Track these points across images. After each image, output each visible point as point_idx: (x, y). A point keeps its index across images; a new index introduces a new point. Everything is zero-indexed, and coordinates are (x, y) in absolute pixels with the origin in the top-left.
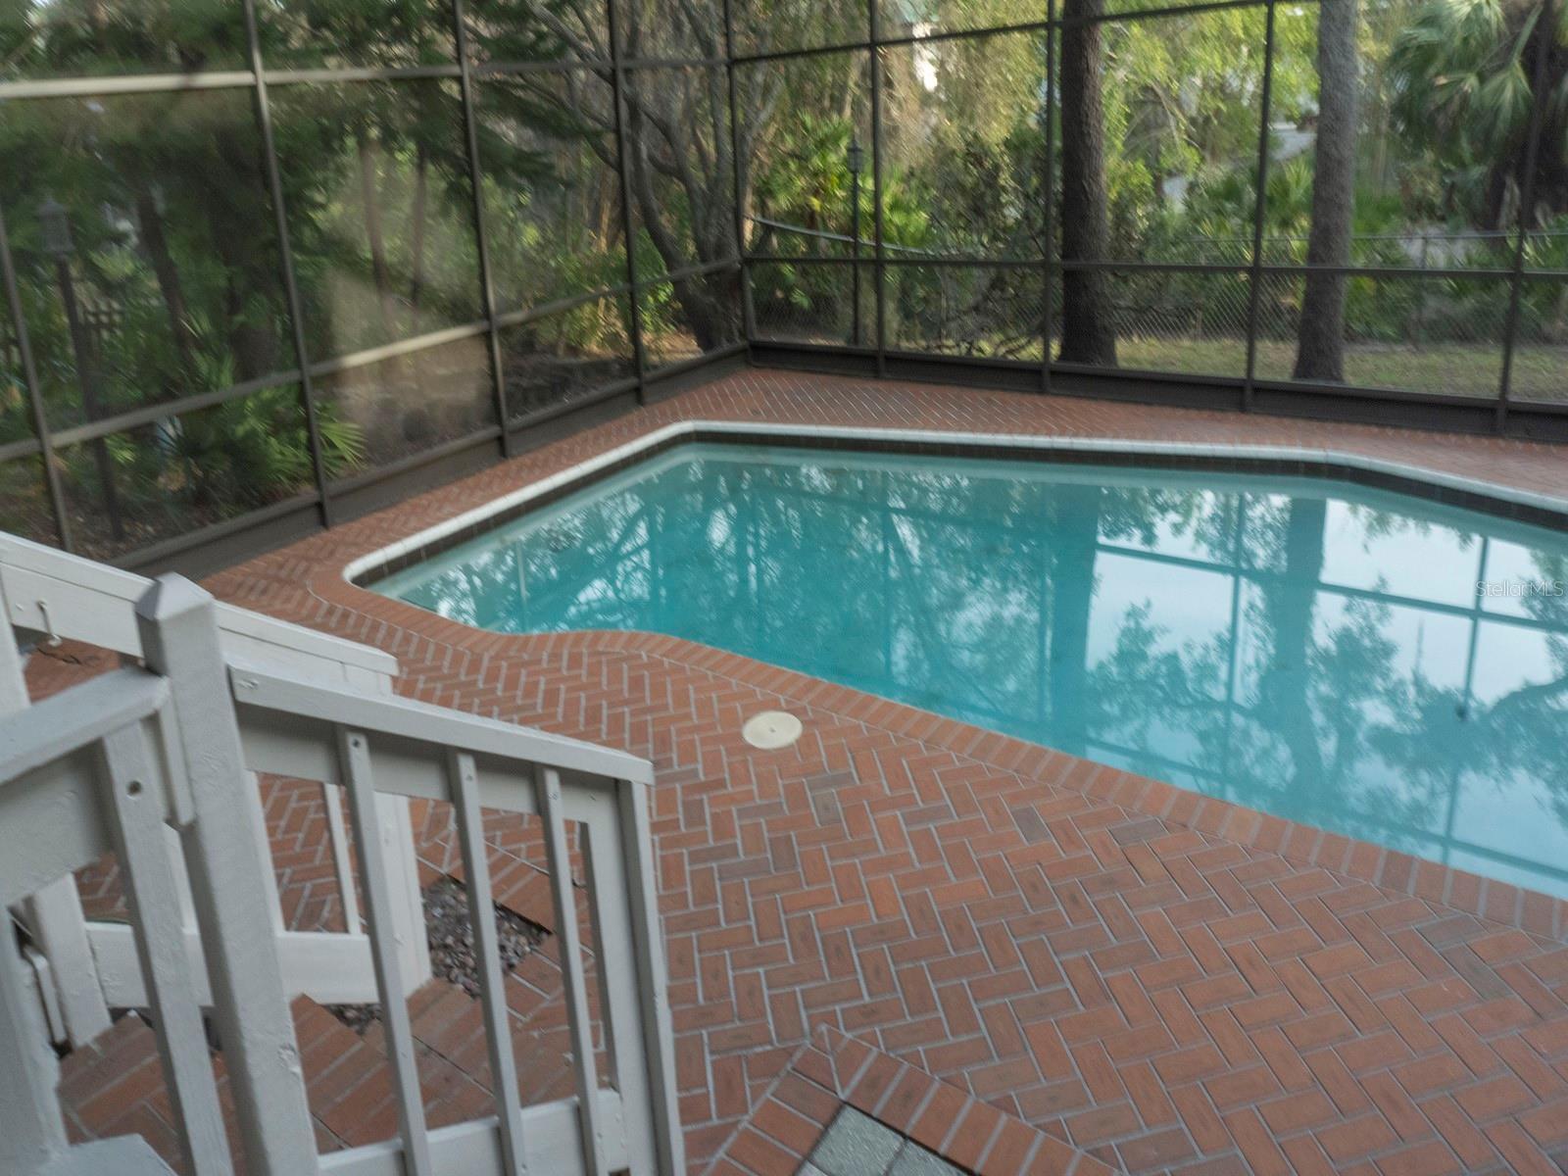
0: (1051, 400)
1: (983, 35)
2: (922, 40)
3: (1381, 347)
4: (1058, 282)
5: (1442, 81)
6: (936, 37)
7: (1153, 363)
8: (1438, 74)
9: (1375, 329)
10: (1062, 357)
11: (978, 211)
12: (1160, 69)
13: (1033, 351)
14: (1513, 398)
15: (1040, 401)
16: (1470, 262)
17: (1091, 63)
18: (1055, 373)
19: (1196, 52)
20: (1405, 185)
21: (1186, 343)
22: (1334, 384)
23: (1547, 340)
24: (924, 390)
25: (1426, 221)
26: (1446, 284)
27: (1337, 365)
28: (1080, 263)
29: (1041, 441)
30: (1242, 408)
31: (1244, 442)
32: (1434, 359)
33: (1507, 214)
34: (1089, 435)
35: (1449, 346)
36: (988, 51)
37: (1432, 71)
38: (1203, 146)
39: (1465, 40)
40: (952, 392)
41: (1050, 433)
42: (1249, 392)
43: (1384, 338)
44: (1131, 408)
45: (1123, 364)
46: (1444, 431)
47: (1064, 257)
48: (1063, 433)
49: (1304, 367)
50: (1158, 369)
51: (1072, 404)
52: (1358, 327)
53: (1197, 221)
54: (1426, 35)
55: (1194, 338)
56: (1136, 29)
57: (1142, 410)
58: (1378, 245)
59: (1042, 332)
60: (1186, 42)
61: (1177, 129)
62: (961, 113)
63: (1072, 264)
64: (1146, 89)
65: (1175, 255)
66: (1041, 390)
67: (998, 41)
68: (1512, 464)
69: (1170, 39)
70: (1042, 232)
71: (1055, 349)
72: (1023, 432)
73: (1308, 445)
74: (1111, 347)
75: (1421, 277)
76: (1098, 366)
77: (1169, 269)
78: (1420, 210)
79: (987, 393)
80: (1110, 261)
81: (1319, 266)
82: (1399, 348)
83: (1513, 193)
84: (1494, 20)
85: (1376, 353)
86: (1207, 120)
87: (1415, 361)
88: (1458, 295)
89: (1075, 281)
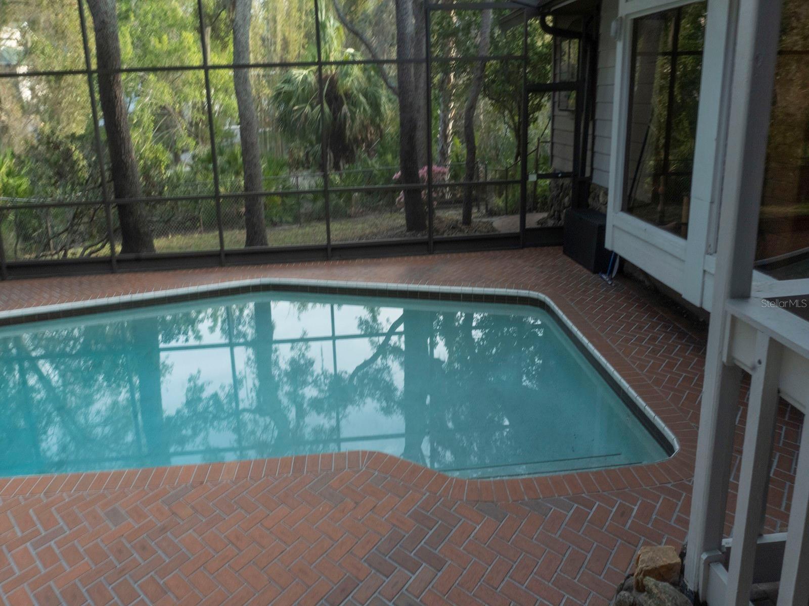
0: (118, 276)
1: (59, 75)
2: (24, 75)
3: (287, 227)
4: (114, 211)
5: (296, 108)
6: (30, 74)
7: (180, 248)
8: (294, 106)
9: (284, 220)
10: (122, 252)
11: (60, 174)
12: (167, 98)
13: (106, 251)
14: (333, 243)
15: (112, 277)
16: (317, 186)
17: (118, 92)
18: (119, 261)
19: (187, 90)
20: (291, 153)
21: (196, 235)
22: (264, 247)
23: (350, 216)
24: (36, 283)
25: (301, 169)
26: (311, 196)
27: (264, 237)
28: (125, 200)
29: (114, 300)
30: (221, 265)
31: (223, 281)
32: (308, 229)
33: (330, 164)
34: (142, 291)
35: (313, 224)
36: (63, 84)
37: (292, 103)
38: (196, 137)
39: (303, 90)
40: (55, 281)
41: (118, 294)
42: (223, 256)
43: (288, 223)
44: (164, 273)
45: (158, 251)
46: (309, 261)
47: (116, 197)
48: (126, 293)
49: (250, 240)
50: (182, 251)
51: (131, 276)
52: (276, 219)
53: (196, 173)
54: (286, 87)
55: (200, 232)
56: (152, 77)
57: (171, 273)
58: (280, 181)
59: (109, 239)
60: (181, 84)
61: (182, 129)
62: (51, 118)
63: (122, 201)
64: (163, 108)
65: (179, 192)
66: (112, 271)
67: (69, 78)
68: (336, 271)
69: (172, 82)
70: (101, 185)
71: (119, 249)
72: (102, 297)
73: (252, 278)
74: (151, 243)
75: (298, 194)
76: (144, 254)
77: (176, 200)
78: (297, 165)
79: (78, 278)
80: (144, 198)
81: (249, 193)
82: (294, 226)
83: (330, 156)
84: (313, 83)
85: (285, 230)
86: (197, 124)
87: (300, 232)
88: (315, 200)
89: (124, 211)
